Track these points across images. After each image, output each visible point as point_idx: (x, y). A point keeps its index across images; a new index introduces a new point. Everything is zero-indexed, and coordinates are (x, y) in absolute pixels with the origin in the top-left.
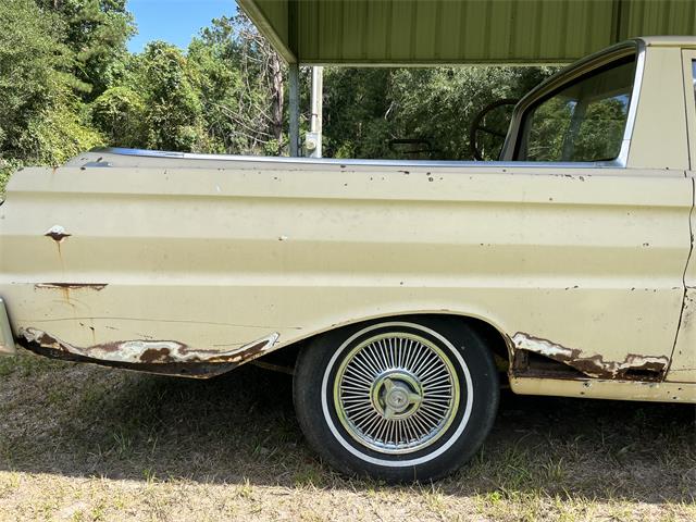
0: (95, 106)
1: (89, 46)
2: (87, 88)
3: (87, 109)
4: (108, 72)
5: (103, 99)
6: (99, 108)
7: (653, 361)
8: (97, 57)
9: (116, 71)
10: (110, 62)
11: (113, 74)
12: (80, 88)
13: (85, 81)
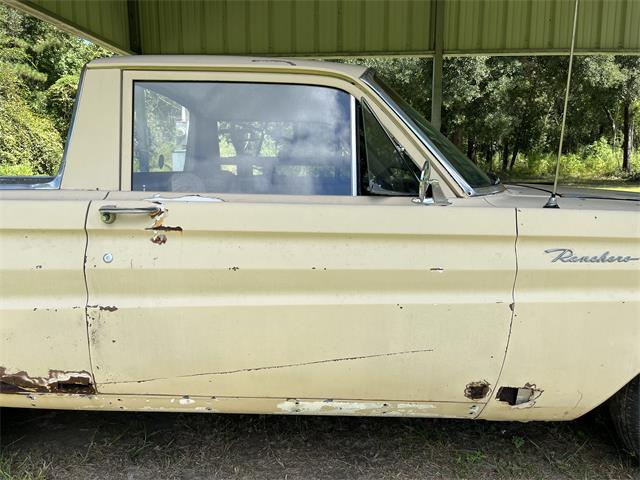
0: (48, 93)
1: (44, 38)
2: (43, 77)
3: (42, 96)
4: (62, 63)
5: (56, 87)
6: (53, 95)
7: (76, 375)
8: (52, 48)
9: (69, 60)
10: (64, 52)
11: (67, 63)
12: (36, 78)
13: (41, 70)
